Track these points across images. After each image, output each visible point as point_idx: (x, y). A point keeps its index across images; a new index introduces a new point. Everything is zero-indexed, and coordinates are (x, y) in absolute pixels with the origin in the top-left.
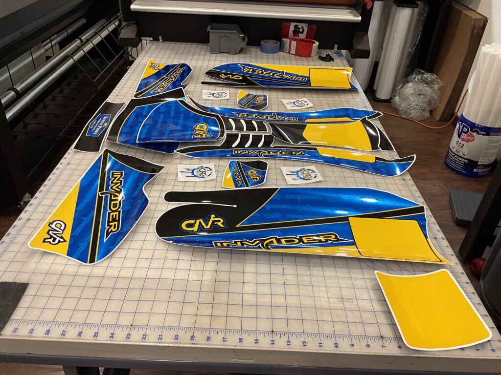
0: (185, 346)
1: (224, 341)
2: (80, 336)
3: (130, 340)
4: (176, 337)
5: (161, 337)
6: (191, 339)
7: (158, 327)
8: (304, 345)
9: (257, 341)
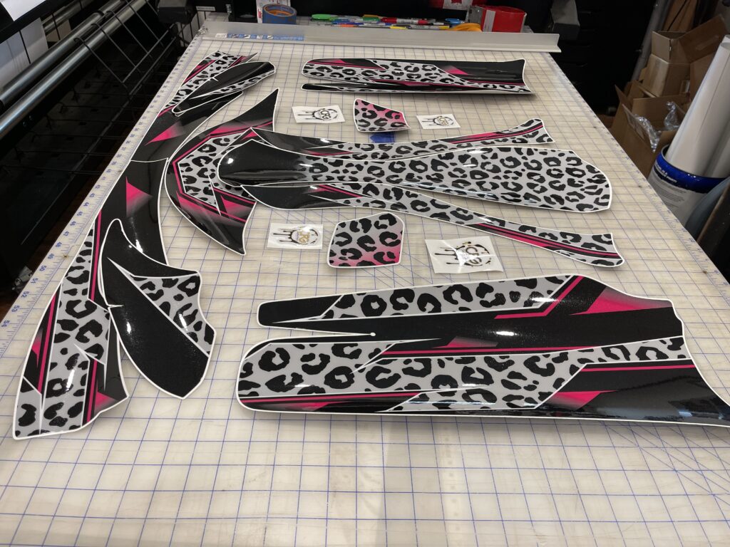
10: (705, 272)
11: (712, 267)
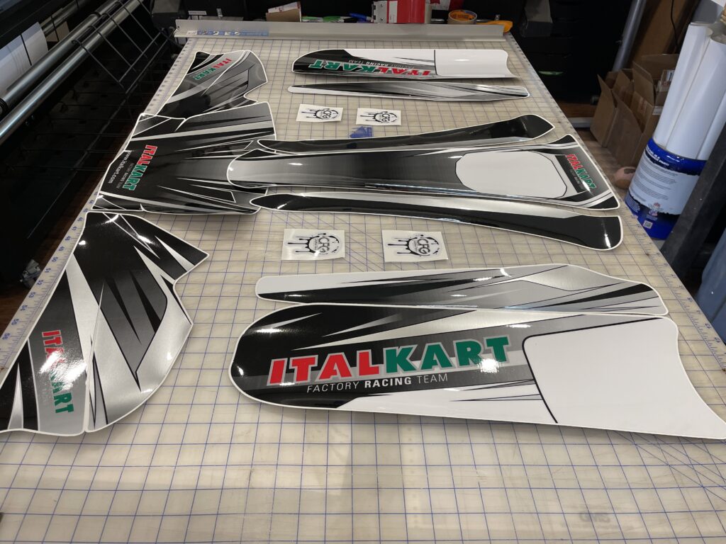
10: (648, 255)
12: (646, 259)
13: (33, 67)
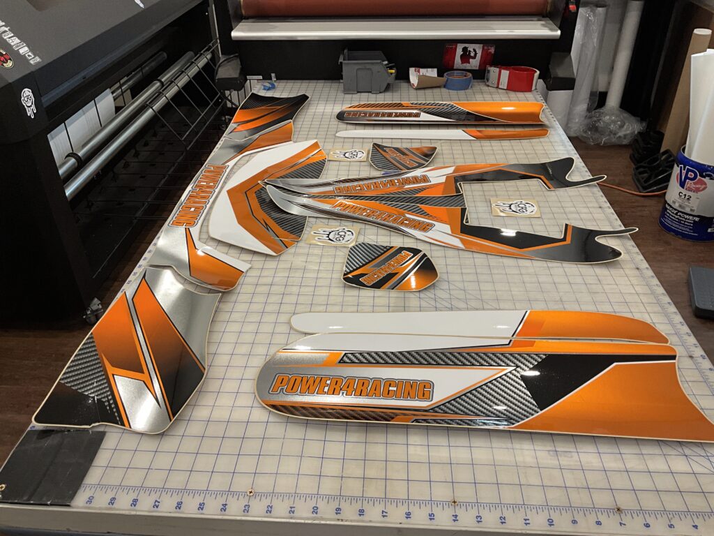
0: (328, 522)
1: (384, 516)
2: (180, 508)
3: (249, 513)
4: (315, 510)
5: (293, 509)
6: (337, 513)
7: (289, 495)
8: (502, 523)
9: (432, 517)
10: (638, 269)
11: (645, 265)
12: (637, 272)
13: (103, 128)
